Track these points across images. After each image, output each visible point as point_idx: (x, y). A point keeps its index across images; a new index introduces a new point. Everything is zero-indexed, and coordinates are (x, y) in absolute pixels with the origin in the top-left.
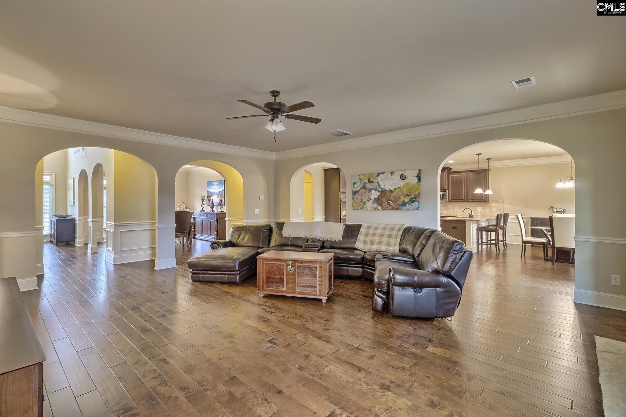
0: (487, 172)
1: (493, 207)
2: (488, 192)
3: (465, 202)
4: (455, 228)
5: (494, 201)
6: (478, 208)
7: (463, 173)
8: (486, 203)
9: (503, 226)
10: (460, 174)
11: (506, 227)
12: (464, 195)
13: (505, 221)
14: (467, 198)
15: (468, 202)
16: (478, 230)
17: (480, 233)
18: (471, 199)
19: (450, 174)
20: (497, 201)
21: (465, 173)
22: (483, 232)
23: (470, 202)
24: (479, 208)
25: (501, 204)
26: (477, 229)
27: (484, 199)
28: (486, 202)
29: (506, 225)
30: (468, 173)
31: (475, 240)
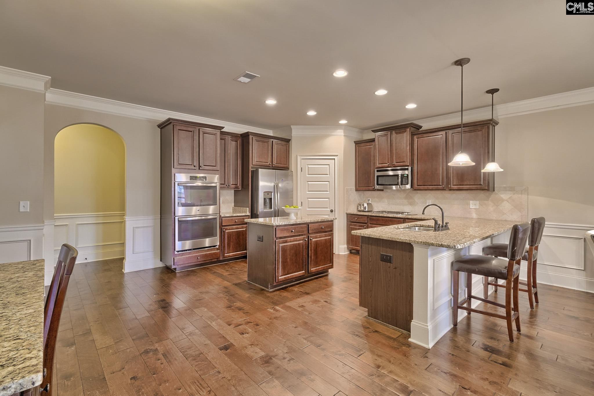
0: (491, 127)
1: (503, 200)
2: (491, 167)
3: (443, 189)
4: (387, 259)
5: (505, 189)
6: (471, 202)
7: (440, 133)
8: (487, 193)
9: (530, 252)
10: (434, 134)
11: (536, 253)
12: (442, 176)
13: (534, 240)
14: (448, 183)
15: (450, 190)
16: (456, 266)
17: (463, 276)
18: (454, 184)
19: (415, 137)
20: (512, 189)
21: (443, 133)
22: (473, 275)
23: (454, 190)
24: (475, 202)
25: (522, 194)
26: (452, 264)
27: (482, 184)
28: (488, 190)
29: (536, 248)
30: (450, 132)
31: (446, 299)
